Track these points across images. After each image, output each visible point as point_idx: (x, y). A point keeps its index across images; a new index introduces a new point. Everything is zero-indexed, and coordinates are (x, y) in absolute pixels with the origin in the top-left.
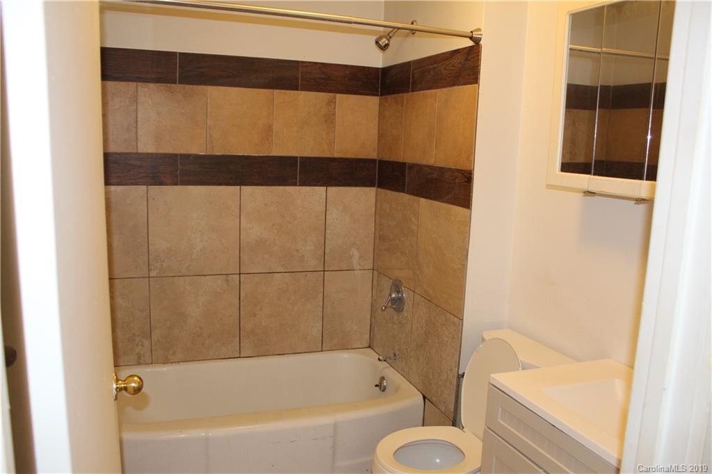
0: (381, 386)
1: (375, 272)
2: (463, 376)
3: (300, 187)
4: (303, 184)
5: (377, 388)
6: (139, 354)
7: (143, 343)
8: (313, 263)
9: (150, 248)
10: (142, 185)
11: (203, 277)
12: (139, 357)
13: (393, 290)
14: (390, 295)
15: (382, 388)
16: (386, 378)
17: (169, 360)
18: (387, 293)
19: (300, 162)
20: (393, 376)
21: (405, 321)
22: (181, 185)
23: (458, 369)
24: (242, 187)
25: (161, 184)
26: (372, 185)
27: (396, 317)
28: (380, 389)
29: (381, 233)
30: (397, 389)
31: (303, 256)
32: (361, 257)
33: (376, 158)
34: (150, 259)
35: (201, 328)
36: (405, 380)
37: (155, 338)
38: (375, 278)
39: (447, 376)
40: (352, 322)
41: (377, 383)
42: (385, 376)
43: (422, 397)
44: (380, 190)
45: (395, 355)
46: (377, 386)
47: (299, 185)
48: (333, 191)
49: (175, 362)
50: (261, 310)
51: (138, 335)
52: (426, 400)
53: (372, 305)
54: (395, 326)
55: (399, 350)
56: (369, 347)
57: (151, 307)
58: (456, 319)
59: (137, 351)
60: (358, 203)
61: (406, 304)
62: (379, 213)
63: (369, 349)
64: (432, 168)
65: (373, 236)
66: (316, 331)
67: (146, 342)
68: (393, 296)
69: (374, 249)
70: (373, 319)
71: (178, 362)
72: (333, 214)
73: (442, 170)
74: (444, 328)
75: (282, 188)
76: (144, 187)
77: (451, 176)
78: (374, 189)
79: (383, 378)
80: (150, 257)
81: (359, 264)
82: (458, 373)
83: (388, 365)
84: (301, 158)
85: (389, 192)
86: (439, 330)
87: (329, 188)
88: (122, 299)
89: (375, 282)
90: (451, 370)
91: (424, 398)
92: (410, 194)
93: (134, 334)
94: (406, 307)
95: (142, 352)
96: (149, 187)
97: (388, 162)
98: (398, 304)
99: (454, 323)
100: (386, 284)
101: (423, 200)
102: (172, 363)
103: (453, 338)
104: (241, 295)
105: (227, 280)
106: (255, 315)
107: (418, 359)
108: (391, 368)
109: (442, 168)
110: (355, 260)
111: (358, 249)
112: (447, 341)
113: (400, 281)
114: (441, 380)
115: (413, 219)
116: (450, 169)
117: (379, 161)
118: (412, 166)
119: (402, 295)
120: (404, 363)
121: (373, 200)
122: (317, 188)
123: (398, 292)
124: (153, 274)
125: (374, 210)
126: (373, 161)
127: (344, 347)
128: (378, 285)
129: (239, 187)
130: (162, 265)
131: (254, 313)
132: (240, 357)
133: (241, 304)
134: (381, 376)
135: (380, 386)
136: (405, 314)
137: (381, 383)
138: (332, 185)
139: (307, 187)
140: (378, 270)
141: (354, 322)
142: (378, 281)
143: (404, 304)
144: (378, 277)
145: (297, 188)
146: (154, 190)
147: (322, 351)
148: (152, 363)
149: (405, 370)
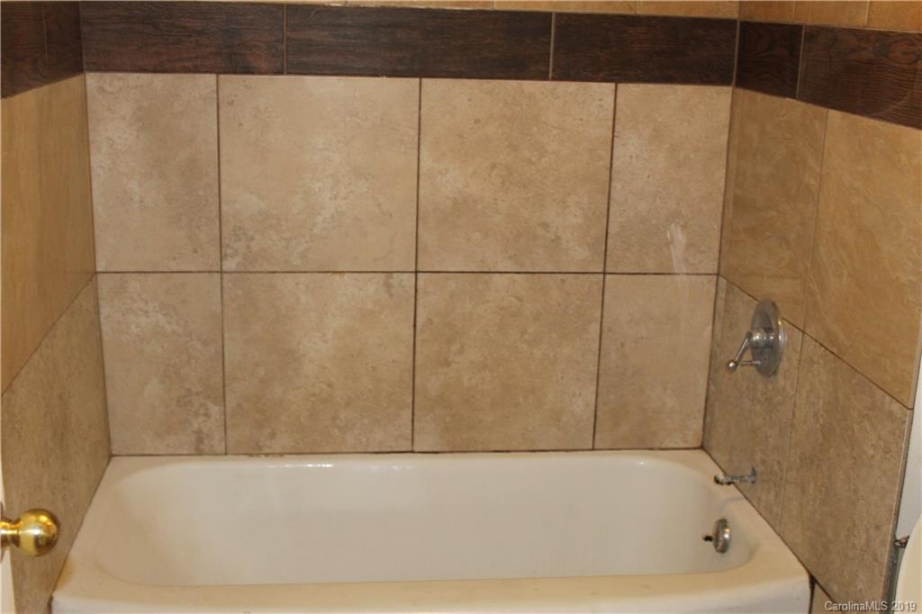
0: (717, 541)
1: (723, 282)
2: (906, 543)
3: (555, 83)
4: (564, 75)
5: (710, 544)
6: (199, 432)
7: (207, 409)
8: (579, 255)
9: (224, 207)
10: (206, 72)
11: (337, 277)
12: (200, 440)
13: (756, 325)
14: (750, 336)
15: (720, 544)
16: (729, 524)
17: (260, 448)
18: (745, 329)
19: (558, 27)
20: (747, 521)
21: (779, 398)
22: (289, 73)
23: (896, 526)
24: (425, 81)
25: (248, 70)
26: (723, 81)
27: (760, 387)
28: (716, 546)
29: (739, 192)
30: (752, 553)
31: (558, 238)
32: (690, 245)
33: (736, 16)
34: (224, 234)
35: (330, 385)
36: (773, 534)
37: (231, 401)
38: (722, 295)
39: (868, 540)
40: (665, 389)
41: (710, 533)
42: (729, 519)
43: (805, 578)
44: (740, 91)
45: (754, 473)
46: (708, 538)
47: (554, 79)
48: (630, 91)
49: (273, 454)
50: (461, 351)
51: (197, 394)
52: (817, 586)
53: (712, 356)
54: (758, 407)
55: (764, 462)
56: (702, 448)
57: (226, 335)
58: (895, 407)
59: (196, 426)
60: (689, 122)
61: (784, 359)
62: (738, 146)
63: (700, 455)
64: (863, 36)
65: (721, 198)
66: (581, 404)
67: (215, 410)
68: (757, 337)
69: (722, 226)
70: (712, 387)
71: (281, 455)
72: (630, 146)
73: (884, 40)
74: (867, 425)
75: (513, 83)
76: (211, 78)
77: (905, 53)
78: (728, 90)
79: (723, 524)
80: (224, 229)
81: (686, 261)
82: (894, 536)
83: (738, 494)
84: (560, 15)
85: (759, 96)
86: (856, 427)
87: (622, 86)
88: (165, 315)
89: (721, 303)
90: (877, 527)
91: (813, 581)
92: (807, 101)
93: (189, 390)
94: (783, 365)
95: (205, 430)
96: (222, 76)
97: (761, 25)
98: (766, 357)
99: (891, 415)
100: (745, 310)
101: (835, 116)
102: (267, 455)
103: (887, 451)
104: (418, 319)
105: (388, 286)
106: (447, 364)
107: (803, 492)
108: (745, 502)
109: (886, 35)
110: (677, 252)
111: (684, 227)
112: (873, 456)
113: (774, 304)
114: (854, 546)
115: (812, 162)
116: (905, 37)
117: (742, 23)
118: (816, 33)
119: (776, 337)
120: (773, 493)
121: (724, 116)
122: (594, 85)
123: (768, 330)
124: (230, 265)
125: (724, 138)
126: (727, 24)
127: (644, 443)
128: (726, 311)
129: (417, 80)
130: (249, 247)
131: (446, 360)
132: (413, 452)
133: (418, 338)
134: (719, 518)
135: (717, 539)
136: (781, 380)
137: (717, 534)
138: (628, 80)
139: (573, 84)
140: (728, 277)
141: (669, 392)
142: (726, 300)
143: (780, 359)
144: (728, 292)
145: (548, 85)
146: (233, 82)
147: (593, 449)
148: (226, 454)
149: (775, 509)
